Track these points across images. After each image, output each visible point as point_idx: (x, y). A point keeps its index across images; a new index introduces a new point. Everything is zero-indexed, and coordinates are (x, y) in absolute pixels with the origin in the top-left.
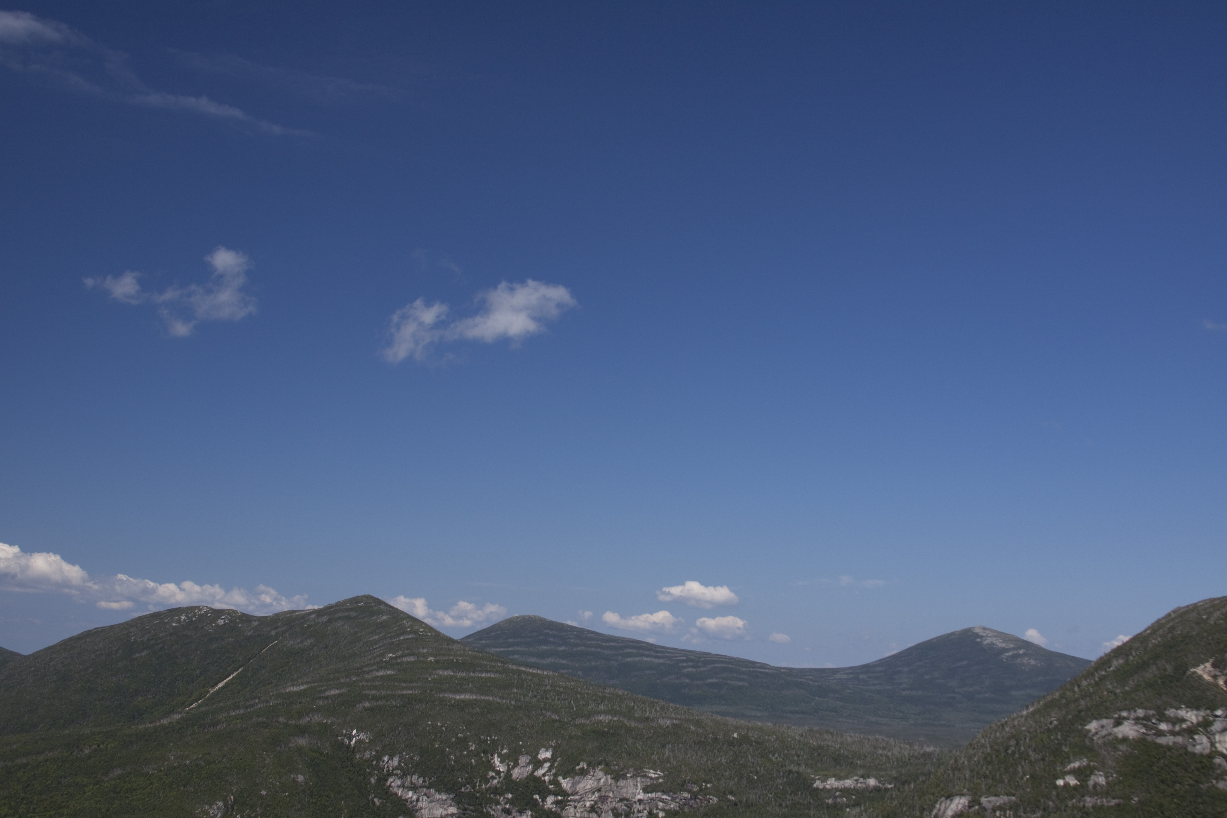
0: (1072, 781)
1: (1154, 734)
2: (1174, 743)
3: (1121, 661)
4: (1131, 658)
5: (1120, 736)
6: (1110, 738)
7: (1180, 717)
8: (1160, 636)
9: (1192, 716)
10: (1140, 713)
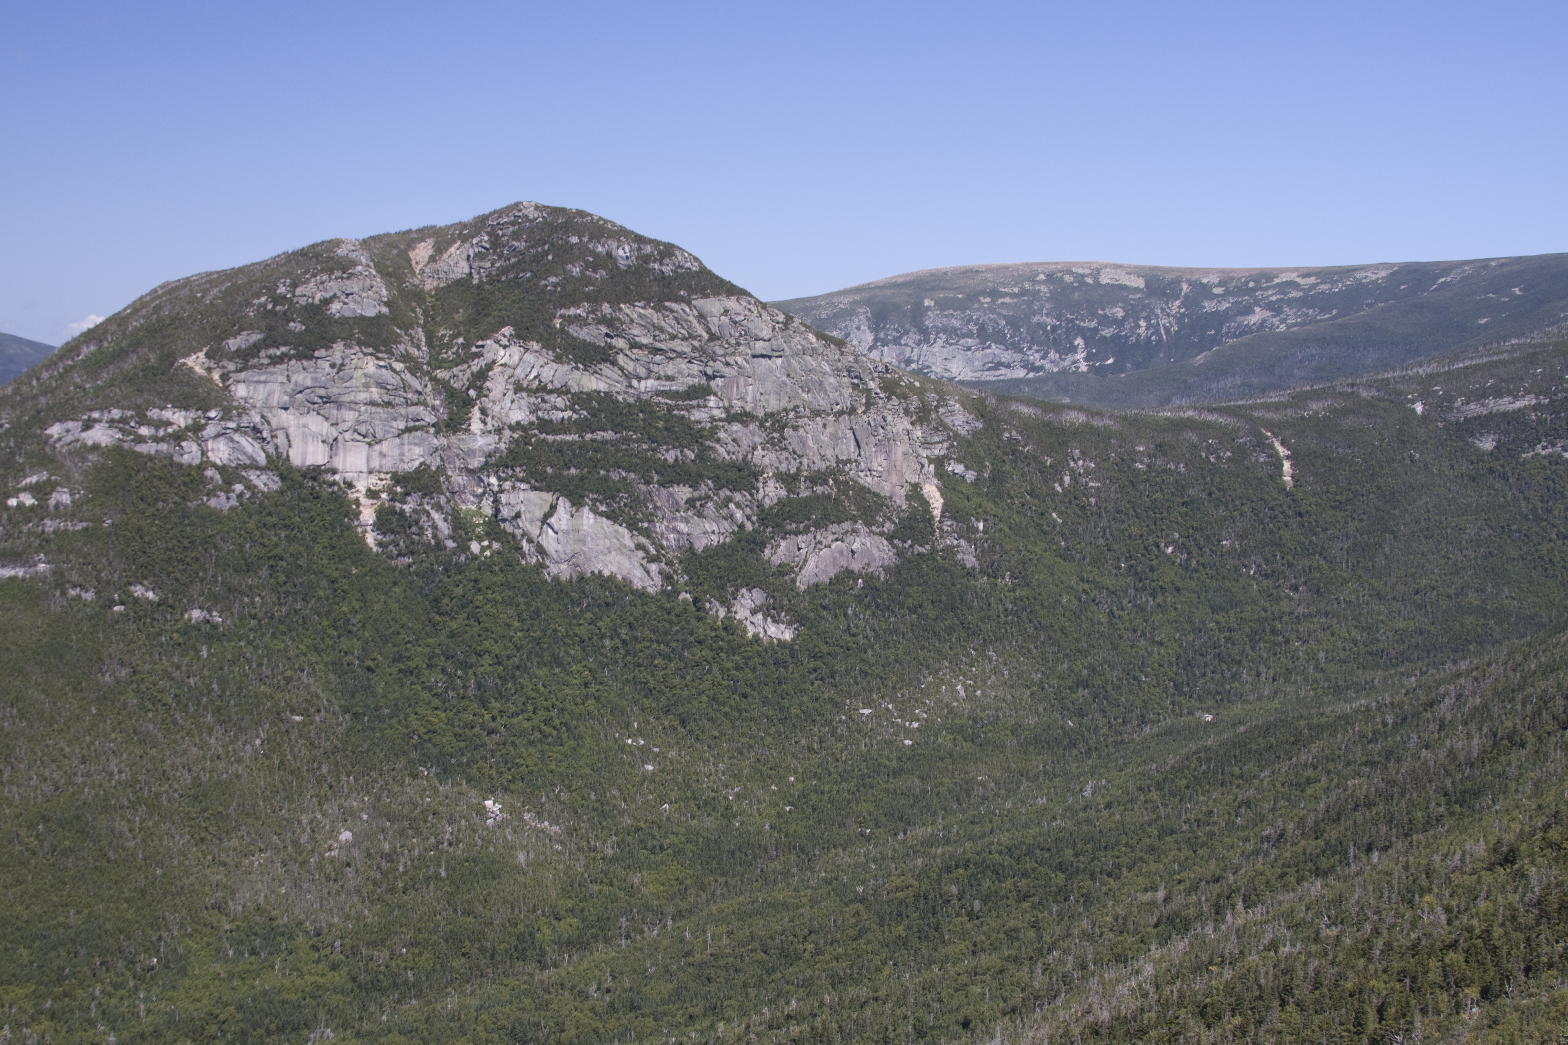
0: (28, 500)
1: (132, 440)
2: (157, 451)
3: (93, 348)
4: (106, 344)
5: (90, 443)
6: (78, 445)
7: (165, 419)
8: (143, 317)
9: (180, 419)
10: (116, 413)
